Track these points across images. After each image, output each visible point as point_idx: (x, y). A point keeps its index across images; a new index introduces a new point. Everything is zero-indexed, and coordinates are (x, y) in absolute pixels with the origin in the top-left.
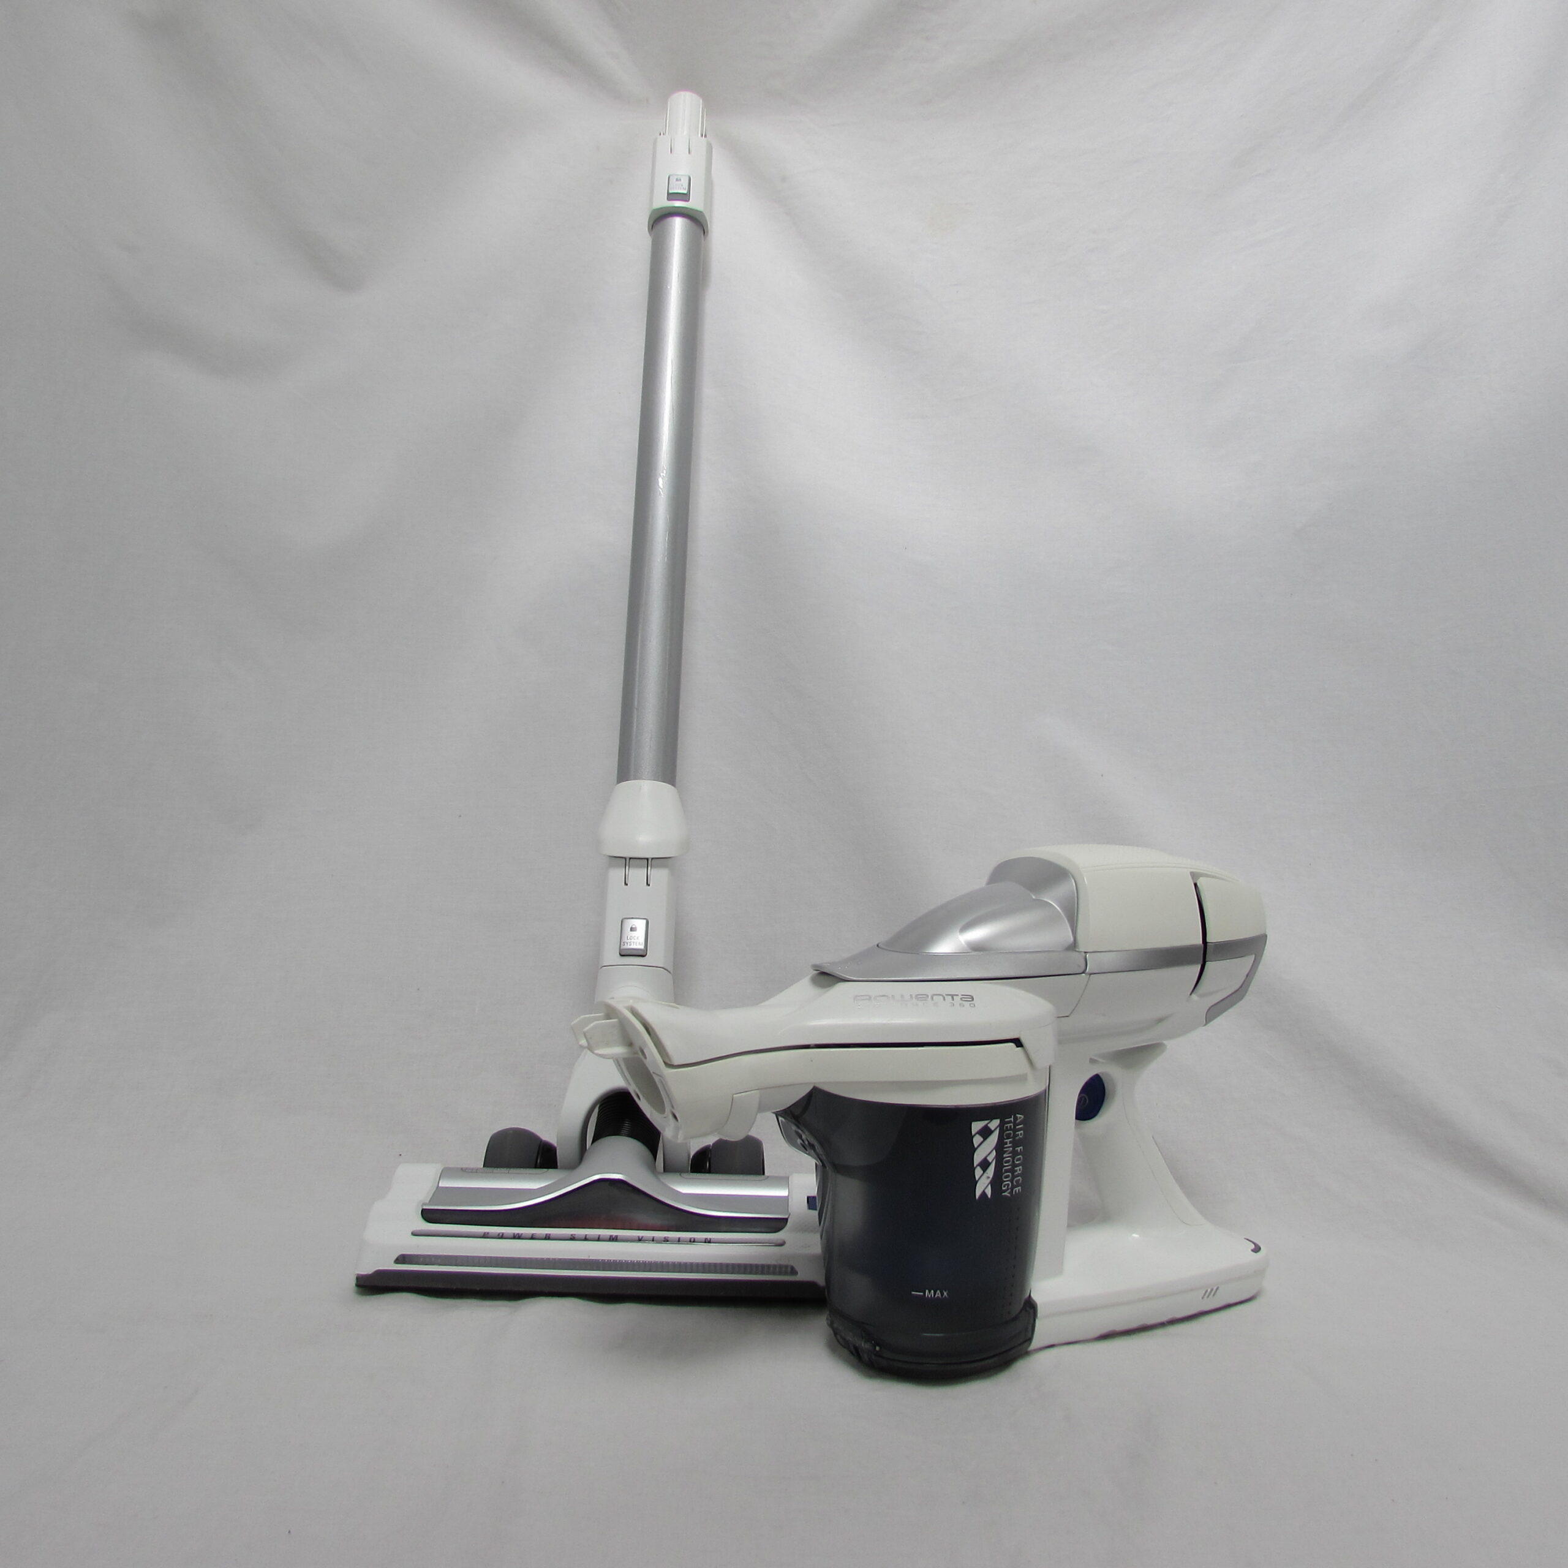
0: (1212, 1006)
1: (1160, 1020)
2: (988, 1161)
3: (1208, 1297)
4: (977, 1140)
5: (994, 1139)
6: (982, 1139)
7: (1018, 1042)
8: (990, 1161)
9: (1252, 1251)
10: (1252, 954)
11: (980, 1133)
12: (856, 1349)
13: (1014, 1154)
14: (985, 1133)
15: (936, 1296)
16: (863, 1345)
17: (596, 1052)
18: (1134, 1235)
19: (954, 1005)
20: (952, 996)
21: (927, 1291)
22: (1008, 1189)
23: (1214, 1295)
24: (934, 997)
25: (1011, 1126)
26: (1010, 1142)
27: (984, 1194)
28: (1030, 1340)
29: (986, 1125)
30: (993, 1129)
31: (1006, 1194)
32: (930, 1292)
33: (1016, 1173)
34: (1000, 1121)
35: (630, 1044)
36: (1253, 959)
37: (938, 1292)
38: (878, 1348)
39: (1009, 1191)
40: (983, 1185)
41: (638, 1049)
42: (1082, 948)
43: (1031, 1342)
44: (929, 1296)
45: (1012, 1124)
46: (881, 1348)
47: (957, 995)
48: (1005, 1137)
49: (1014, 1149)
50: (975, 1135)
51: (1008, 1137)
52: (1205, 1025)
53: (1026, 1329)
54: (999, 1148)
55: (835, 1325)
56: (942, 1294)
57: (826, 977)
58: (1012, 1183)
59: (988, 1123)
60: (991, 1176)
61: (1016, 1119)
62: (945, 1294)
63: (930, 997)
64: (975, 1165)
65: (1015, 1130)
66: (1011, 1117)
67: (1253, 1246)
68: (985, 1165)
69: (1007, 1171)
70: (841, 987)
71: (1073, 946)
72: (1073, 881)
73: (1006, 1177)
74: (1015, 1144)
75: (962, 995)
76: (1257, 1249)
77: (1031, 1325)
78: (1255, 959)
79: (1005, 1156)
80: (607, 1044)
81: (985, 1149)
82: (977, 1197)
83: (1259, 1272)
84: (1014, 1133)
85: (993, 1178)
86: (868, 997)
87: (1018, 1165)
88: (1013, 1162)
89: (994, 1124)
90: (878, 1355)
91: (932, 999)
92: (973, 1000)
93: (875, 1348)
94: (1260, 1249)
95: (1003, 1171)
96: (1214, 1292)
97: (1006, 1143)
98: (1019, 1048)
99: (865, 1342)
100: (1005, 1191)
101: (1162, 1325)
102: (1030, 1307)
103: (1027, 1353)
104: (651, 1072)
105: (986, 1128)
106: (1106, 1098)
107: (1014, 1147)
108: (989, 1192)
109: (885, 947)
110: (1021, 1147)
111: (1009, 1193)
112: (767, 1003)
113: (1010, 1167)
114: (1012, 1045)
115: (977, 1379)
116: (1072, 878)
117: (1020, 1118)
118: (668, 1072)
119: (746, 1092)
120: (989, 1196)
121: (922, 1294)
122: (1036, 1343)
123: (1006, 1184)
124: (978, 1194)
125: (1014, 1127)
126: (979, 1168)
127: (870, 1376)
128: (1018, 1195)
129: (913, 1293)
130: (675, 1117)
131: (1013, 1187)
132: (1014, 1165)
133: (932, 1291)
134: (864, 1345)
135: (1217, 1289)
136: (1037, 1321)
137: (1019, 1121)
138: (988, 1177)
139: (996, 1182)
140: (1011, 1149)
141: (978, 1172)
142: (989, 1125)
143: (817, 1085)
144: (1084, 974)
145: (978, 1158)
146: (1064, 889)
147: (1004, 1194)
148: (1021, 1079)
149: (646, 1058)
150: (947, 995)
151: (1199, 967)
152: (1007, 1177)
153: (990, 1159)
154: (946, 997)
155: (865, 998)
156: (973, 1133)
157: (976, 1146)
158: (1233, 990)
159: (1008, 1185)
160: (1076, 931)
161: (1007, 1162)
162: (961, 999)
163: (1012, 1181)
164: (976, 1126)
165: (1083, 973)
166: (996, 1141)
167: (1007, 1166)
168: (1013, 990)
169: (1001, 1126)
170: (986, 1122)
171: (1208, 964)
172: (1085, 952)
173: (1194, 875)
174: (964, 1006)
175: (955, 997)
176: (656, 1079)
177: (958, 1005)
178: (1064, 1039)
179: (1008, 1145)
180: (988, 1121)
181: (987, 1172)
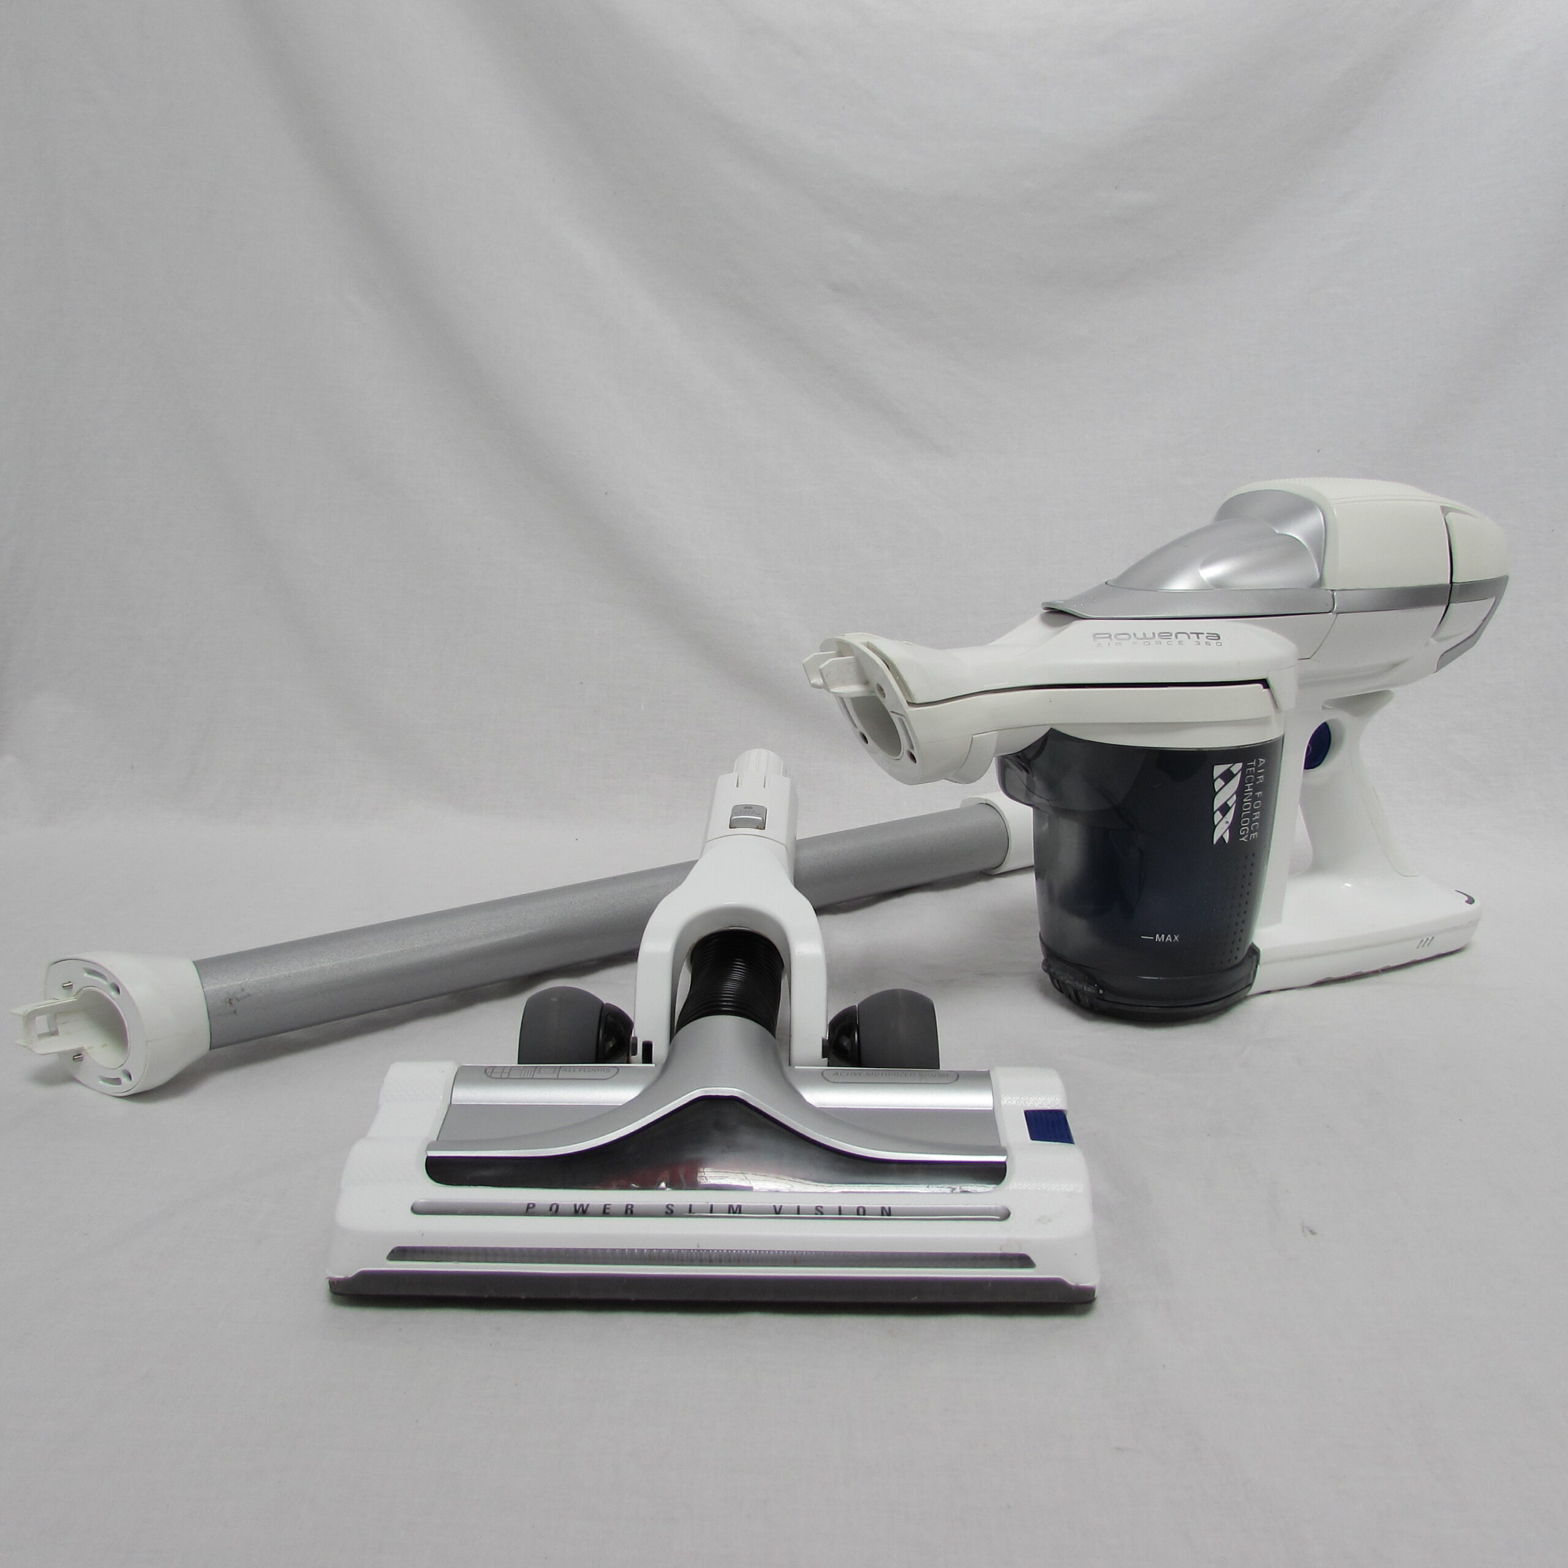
0: (1446, 652)
1: (1394, 665)
2: (1228, 805)
3: (1423, 946)
4: (1218, 784)
5: (1235, 783)
6: (1223, 783)
7: (1265, 683)
8: (1230, 806)
9: (1467, 902)
10: (1492, 597)
11: (1222, 776)
12: (1076, 992)
13: (1254, 798)
14: (1227, 777)
15: (1166, 940)
16: (1085, 988)
17: (832, 690)
18: (1347, 884)
19: (1199, 644)
20: (1197, 634)
21: (1157, 935)
22: (1245, 834)
23: (1428, 945)
24: (1179, 635)
25: (1252, 771)
26: (1251, 787)
27: (1222, 838)
28: (1250, 985)
29: (1229, 769)
30: (1235, 773)
31: (1243, 839)
32: (1160, 936)
33: (1254, 819)
34: (1243, 765)
35: (866, 683)
36: (1493, 602)
37: (1169, 936)
38: (1101, 992)
39: (1246, 836)
40: (1222, 830)
41: (875, 687)
42: (1329, 585)
43: (1251, 988)
44: (1160, 940)
45: (1254, 768)
46: (1104, 991)
47: (1203, 634)
48: (1246, 782)
49: (1254, 794)
50: (1217, 778)
51: (1249, 781)
52: (1436, 672)
53: (1249, 975)
54: (1240, 792)
55: (1052, 970)
56: (1173, 938)
57: (1057, 615)
58: (1250, 828)
59: (1231, 767)
60: (1230, 822)
61: (1258, 762)
62: (1176, 938)
63: (1173, 635)
64: (1215, 809)
65: (1257, 775)
66: (1253, 761)
67: (1466, 898)
68: (1225, 809)
69: (1246, 816)
70: (1077, 625)
71: (1320, 583)
72: (1321, 513)
73: (1244, 823)
74: (1256, 788)
75: (1207, 634)
76: (1471, 901)
77: (1252, 972)
78: (1495, 602)
79: (1245, 800)
80: (844, 683)
81: (1225, 794)
82: (1215, 843)
83: (1473, 924)
84: (1255, 777)
85: (1232, 822)
86: (1108, 635)
87: (1256, 811)
88: (1252, 806)
89: (1237, 768)
90: (1101, 998)
91: (1176, 637)
92: (1219, 638)
93: (1099, 991)
94: (1474, 901)
95: (1242, 816)
96: (1428, 941)
97: (1247, 788)
98: (1266, 690)
99: (1088, 986)
100: (1242, 836)
101: (1376, 973)
102: (1254, 952)
103: (1246, 998)
104: (889, 711)
105: (1229, 771)
106: (1331, 746)
107: (1254, 792)
108: (1227, 838)
109: (1115, 585)
110: (1260, 792)
111: (1246, 839)
112: (998, 642)
113: (1249, 812)
114: (1260, 686)
115: (1196, 1023)
116: (1319, 511)
117: (1262, 762)
118: (911, 711)
119: (986, 732)
120: (1227, 842)
121: (1152, 938)
122: (1256, 988)
123: (1244, 830)
124: (1216, 838)
125: (1256, 771)
126: (1218, 812)
127: (1089, 1019)
128: (1254, 840)
129: (1142, 937)
130: (913, 757)
131: (1251, 832)
132: (1253, 811)
133: (1163, 936)
134: (1087, 989)
135: (1433, 938)
136: (1259, 966)
137: (1261, 764)
138: (1227, 822)
139: (1234, 828)
140: (1251, 793)
141: (1218, 816)
142: (1231, 769)
143: (1053, 727)
144: (1330, 614)
145: (1218, 803)
146: (1314, 521)
147: (1241, 839)
148: (1263, 722)
149: (884, 696)
150: (1191, 633)
151: (1445, 607)
152: (1246, 822)
153: (1230, 803)
154: (1191, 635)
155: (1106, 636)
156: (1215, 777)
157: (1217, 790)
158: (1468, 635)
159: (1246, 830)
160: (1323, 568)
161: (1247, 806)
162: (1207, 637)
163: (1249, 826)
164: (1219, 770)
165: (1330, 612)
166: (1237, 786)
167: (1246, 811)
168: (1257, 629)
169: (1243, 770)
170: (1229, 765)
171: (1451, 604)
172: (1332, 590)
173: (1445, 510)
174: (1210, 645)
175: (1200, 635)
176: (895, 718)
177: (1204, 644)
178: (1306, 682)
179: (1249, 790)
180: (1231, 765)
181: (1226, 816)
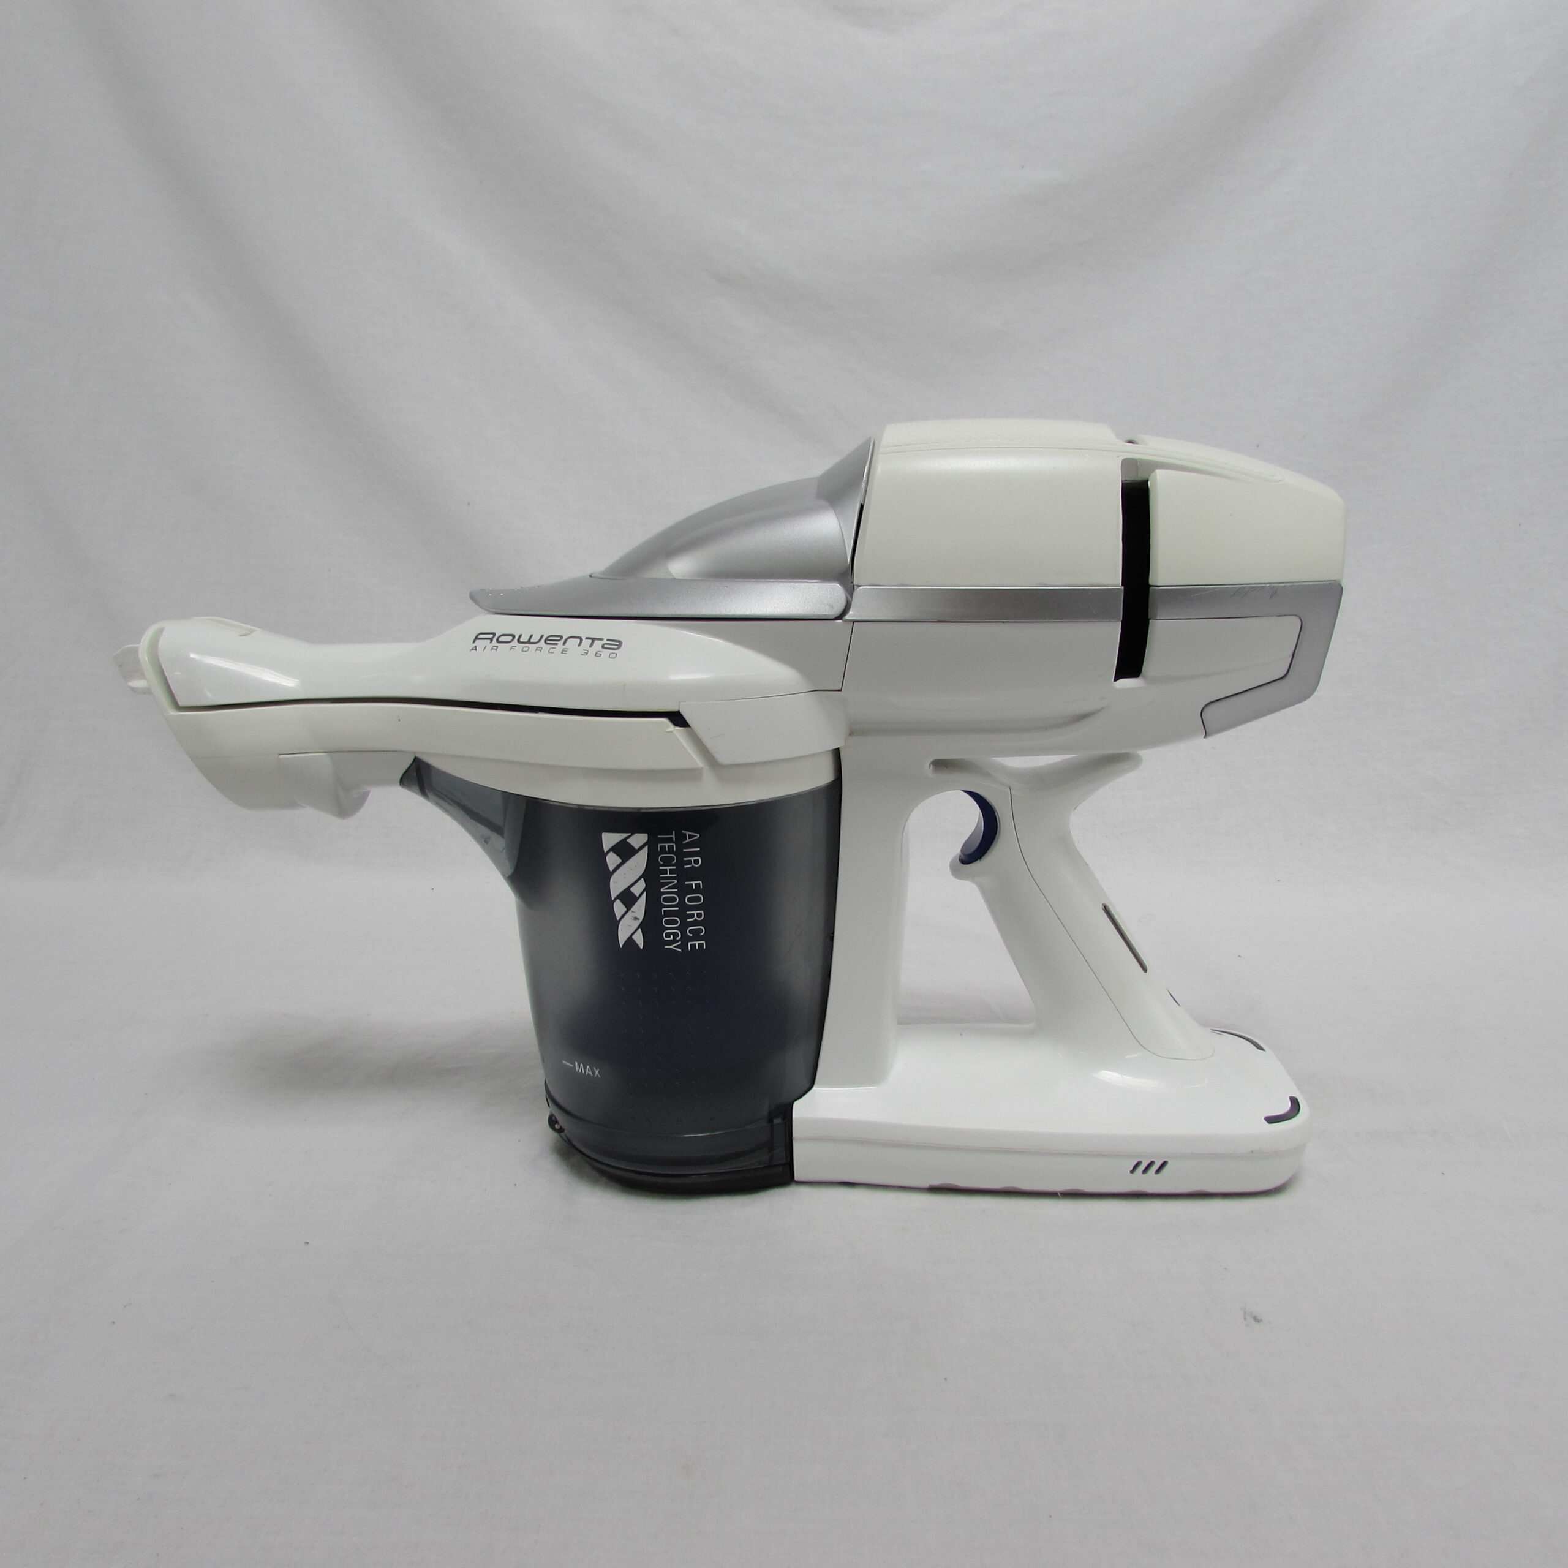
0: (1215, 701)
2: (633, 893)
3: (1144, 1172)
4: (612, 859)
5: (639, 861)
6: (619, 860)
7: (677, 718)
8: (637, 895)
9: (1270, 1119)
11: (615, 849)
13: (682, 887)
14: (625, 851)
15: (586, 1073)
19: (587, 654)
20: (593, 640)
21: (577, 1064)
22: (674, 940)
23: (1157, 1172)
24: (569, 640)
25: (671, 848)
26: (671, 871)
27: (630, 941)
29: (624, 841)
30: (637, 847)
31: (672, 946)
32: (579, 1066)
33: (689, 918)
34: (649, 837)
37: (589, 1068)
39: (678, 942)
40: (629, 928)
44: (579, 1071)
45: (672, 844)
47: (598, 640)
48: (662, 863)
49: (679, 881)
50: (607, 852)
51: (667, 862)
54: (651, 875)
58: (684, 933)
59: (629, 838)
60: (641, 918)
61: (679, 836)
63: (563, 640)
64: (613, 896)
65: (680, 854)
66: (685, 834)
68: (628, 898)
69: (669, 914)
73: (668, 924)
74: (683, 874)
75: (608, 640)
78: (1302, 625)
79: (664, 891)
81: (625, 877)
82: (621, 946)
84: (679, 858)
85: (644, 920)
86: (491, 637)
87: (690, 907)
88: (682, 901)
89: (638, 840)
91: (565, 643)
92: (619, 647)
94: (1291, 1118)
95: (661, 913)
96: (1156, 1167)
97: (663, 872)
98: (680, 728)
100: (669, 943)
105: (625, 844)
107: (679, 879)
108: (639, 939)
110: (697, 881)
111: (677, 945)
113: (675, 908)
114: (665, 721)
117: (688, 837)
119: (304, 753)
120: (640, 944)
121: (572, 1066)
123: (670, 933)
124: (621, 941)
125: (679, 849)
126: (619, 902)
129: (563, 1062)
131: (685, 937)
132: (684, 906)
133: (582, 1065)
135: (1164, 1164)
137: (686, 841)
138: (636, 919)
139: (650, 925)
140: (674, 881)
141: (618, 908)
142: (629, 841)
144: (839, 622)
145: (616, 886)
147: (668, 947)
148: (688, 775)
150: (586, 638)
152: (671, 922)
153: (637, 889)
154: (584, 642)
156: (604, 849)
157: (610, 869)
159: (674, 934)
161: (668, 900)
162: (606, 645)
163: (681, 929)
164: (609, 839)
165: (838, 618)
166: (644, 867)
167: (669, 907)
169: (650, 844)
170: (625, 835)
171: (1154, 623)
172: (856, 587)
174: (607, 656)
175: (595, 642)
177: (594, 654)
179: (668, 875)
180: (630, 834)
181: (633, 909)
